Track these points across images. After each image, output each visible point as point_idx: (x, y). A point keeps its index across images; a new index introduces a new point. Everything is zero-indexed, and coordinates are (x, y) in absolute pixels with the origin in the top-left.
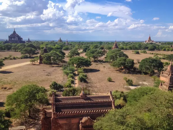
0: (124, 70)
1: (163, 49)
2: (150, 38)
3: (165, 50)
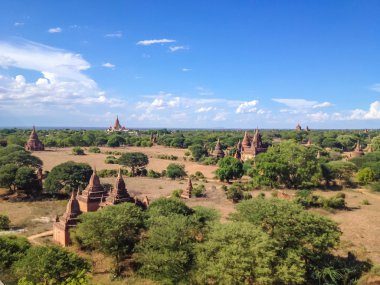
0: (16, 195)
1: (137, 142)
2: (118, 121)
3: (139, 145)
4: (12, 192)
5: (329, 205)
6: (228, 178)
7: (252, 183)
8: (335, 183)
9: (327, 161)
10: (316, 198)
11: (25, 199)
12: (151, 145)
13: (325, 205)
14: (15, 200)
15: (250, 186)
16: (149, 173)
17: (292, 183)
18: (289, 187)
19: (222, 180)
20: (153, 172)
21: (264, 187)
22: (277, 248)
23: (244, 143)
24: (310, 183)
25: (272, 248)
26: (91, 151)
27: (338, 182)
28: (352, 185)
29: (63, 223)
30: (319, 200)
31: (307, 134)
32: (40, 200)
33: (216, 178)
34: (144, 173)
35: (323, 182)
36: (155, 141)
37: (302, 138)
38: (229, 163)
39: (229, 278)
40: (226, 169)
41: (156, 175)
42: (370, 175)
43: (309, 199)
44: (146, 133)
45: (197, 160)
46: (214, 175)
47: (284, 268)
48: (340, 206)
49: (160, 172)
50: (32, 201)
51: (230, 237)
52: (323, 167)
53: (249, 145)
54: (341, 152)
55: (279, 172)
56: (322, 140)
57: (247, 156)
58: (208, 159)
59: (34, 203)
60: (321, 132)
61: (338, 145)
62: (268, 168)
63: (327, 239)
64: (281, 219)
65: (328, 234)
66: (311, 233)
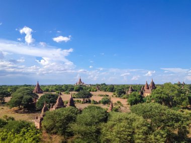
1: (89, 89)
4: (21, 109)
11: (26, 113)
12: (96, 91)
14: (21, 113)
16: (92, 102)
20: (94, 101)
22: (149, 126)
23: (145, 88)
25: (145, 125)
26: (65, 93)
29: (39, 119)
32: (34, 113)
33: (128, 104)
34: (90, 102)
35: (189, 106)
36: (99, 89)
38: (135, 96)
39: (118, 139)
41: (95, 103)
44: (94, 86)
45: (119, 96)
46: (127, 103)
47: (152, 136)
49: (98, 101)
50: (30, 113)
51: (122, 119)
52: (189, 97)
53: (148, 88)
57: (147, 94)
58: (125, 96)
59: (30, 114)
62: (157, 97)
63: (182, 124)
64: (154, 113)
65: (182, 122)
66: (172, 121)
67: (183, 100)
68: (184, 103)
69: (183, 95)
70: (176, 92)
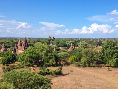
5: (54, 73)
6: (7, 64)
7: (19, 65)
8: (60, 63)
9: (58, 53)
10: (48, 70)
13: (53, 73)
15: (18, 67)
17: (40, 64)
18: (38, 66)
19: (4, 64)
21: (26, 67)
23: (19, 44)
24: (48, 64)
27: (62, 63)
28: (67, 64)
30: (50, 71)
31: (53, 40)
35: (54, 63)
37: (50, 42)
38: (8, 55)
40: (6, 58)
42: (75, 59)
43: (45, 71)
48: (60, 73)
52: (55, 56)
53: (21, 45)
54: (66, 49)
55: (34, 58)
56: (58, 43)
57: (20, 51)
60: (60, 39)
61: (66, 46)
62: (28, 57)
63: (44, 87)
64: (23, 79)
65: (45, 85)
66: (37, 85)
67: (50, 58)
68: (50, 61)
69: (51, 54)
70: (45, 52)
